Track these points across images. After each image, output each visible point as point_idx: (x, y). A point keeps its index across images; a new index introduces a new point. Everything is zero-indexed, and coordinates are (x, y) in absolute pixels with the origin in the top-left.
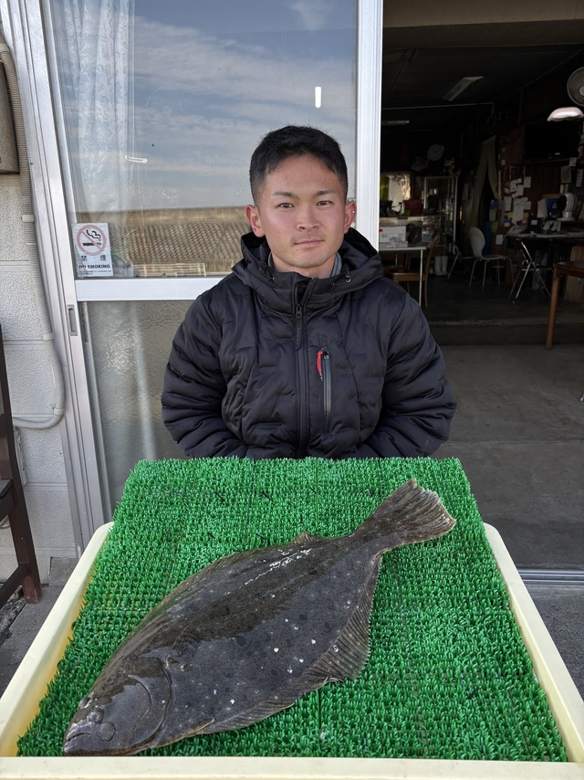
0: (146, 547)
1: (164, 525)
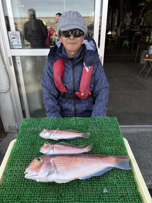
0: (26, 147)
1: (32, 140)
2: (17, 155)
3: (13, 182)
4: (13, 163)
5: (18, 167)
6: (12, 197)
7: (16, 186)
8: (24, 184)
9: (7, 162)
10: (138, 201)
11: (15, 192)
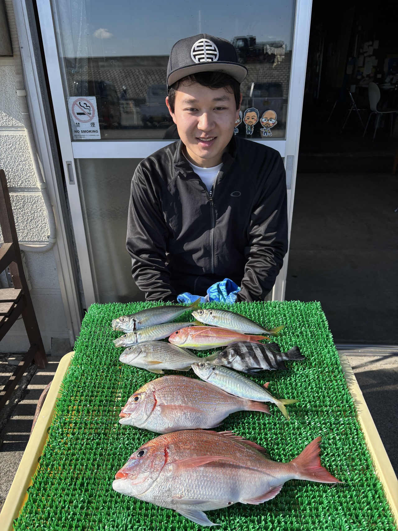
0: (98, 371)
2: (78, 387)
3: (69, 449)
4: (68, 406)
5: (80, 414)
6: (69, 485)
7: (77, 460)
8: (95, 454)
9: (55, 404)
10: (374, 497)
11: (74, 474)
